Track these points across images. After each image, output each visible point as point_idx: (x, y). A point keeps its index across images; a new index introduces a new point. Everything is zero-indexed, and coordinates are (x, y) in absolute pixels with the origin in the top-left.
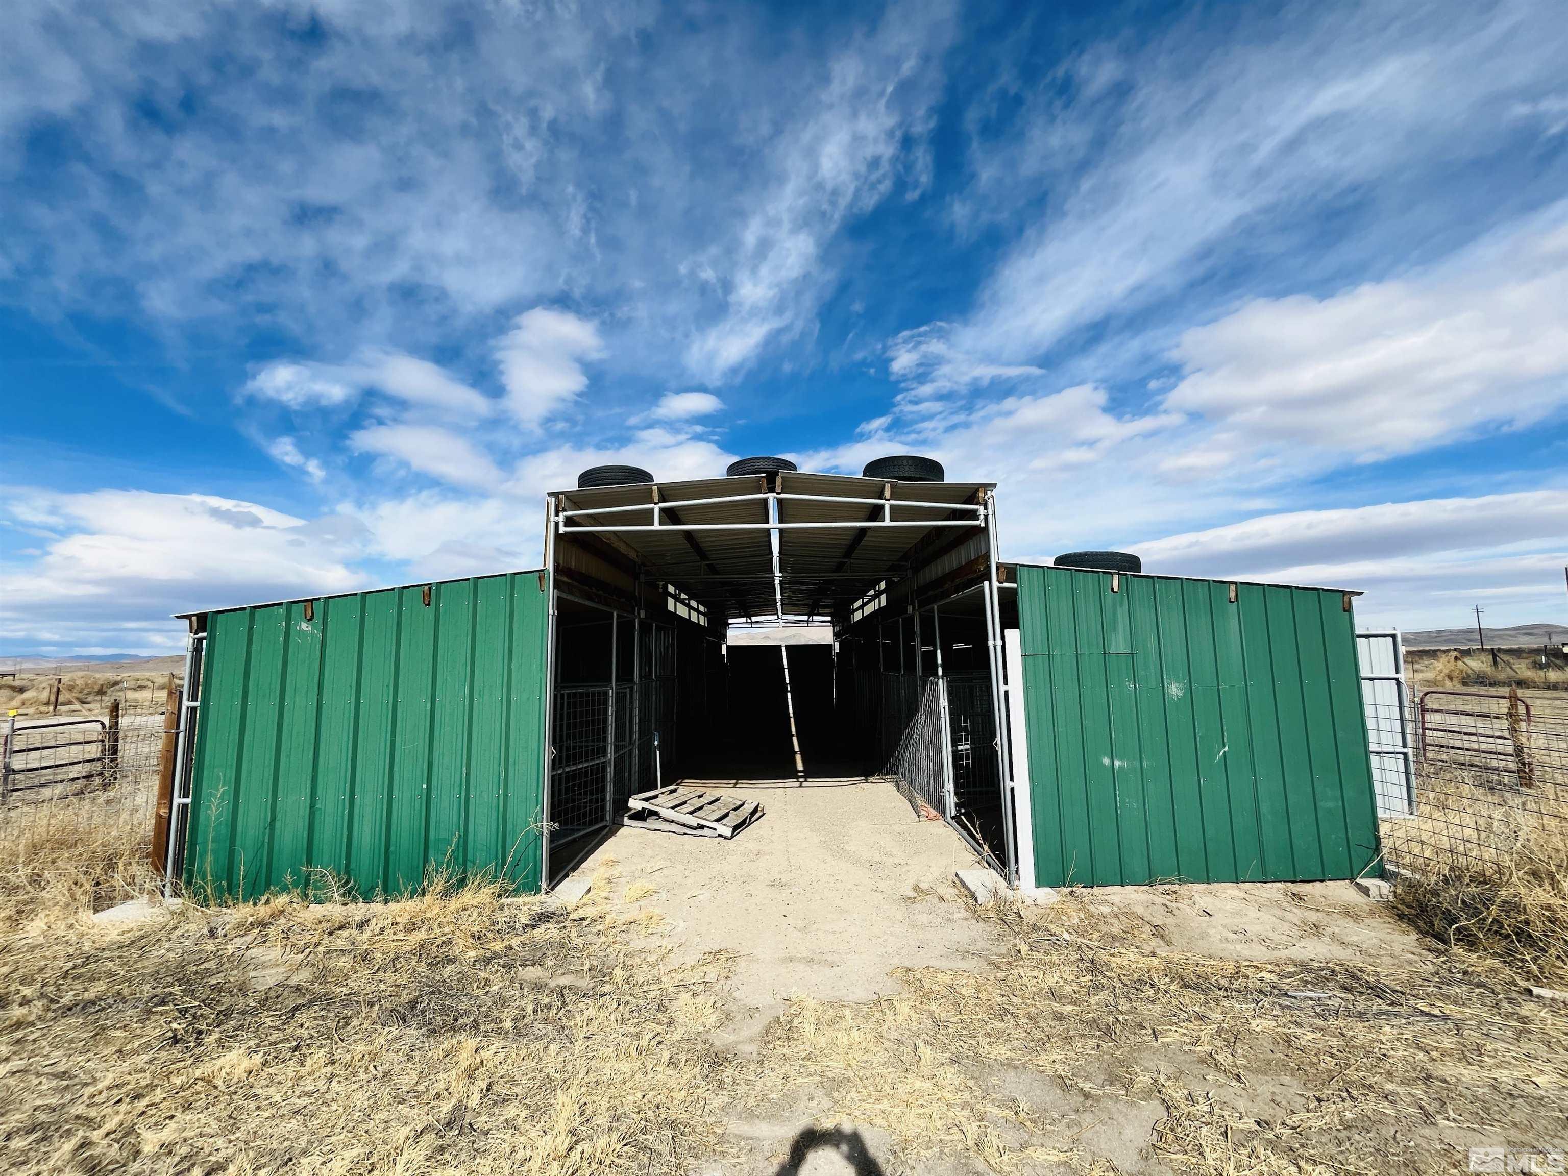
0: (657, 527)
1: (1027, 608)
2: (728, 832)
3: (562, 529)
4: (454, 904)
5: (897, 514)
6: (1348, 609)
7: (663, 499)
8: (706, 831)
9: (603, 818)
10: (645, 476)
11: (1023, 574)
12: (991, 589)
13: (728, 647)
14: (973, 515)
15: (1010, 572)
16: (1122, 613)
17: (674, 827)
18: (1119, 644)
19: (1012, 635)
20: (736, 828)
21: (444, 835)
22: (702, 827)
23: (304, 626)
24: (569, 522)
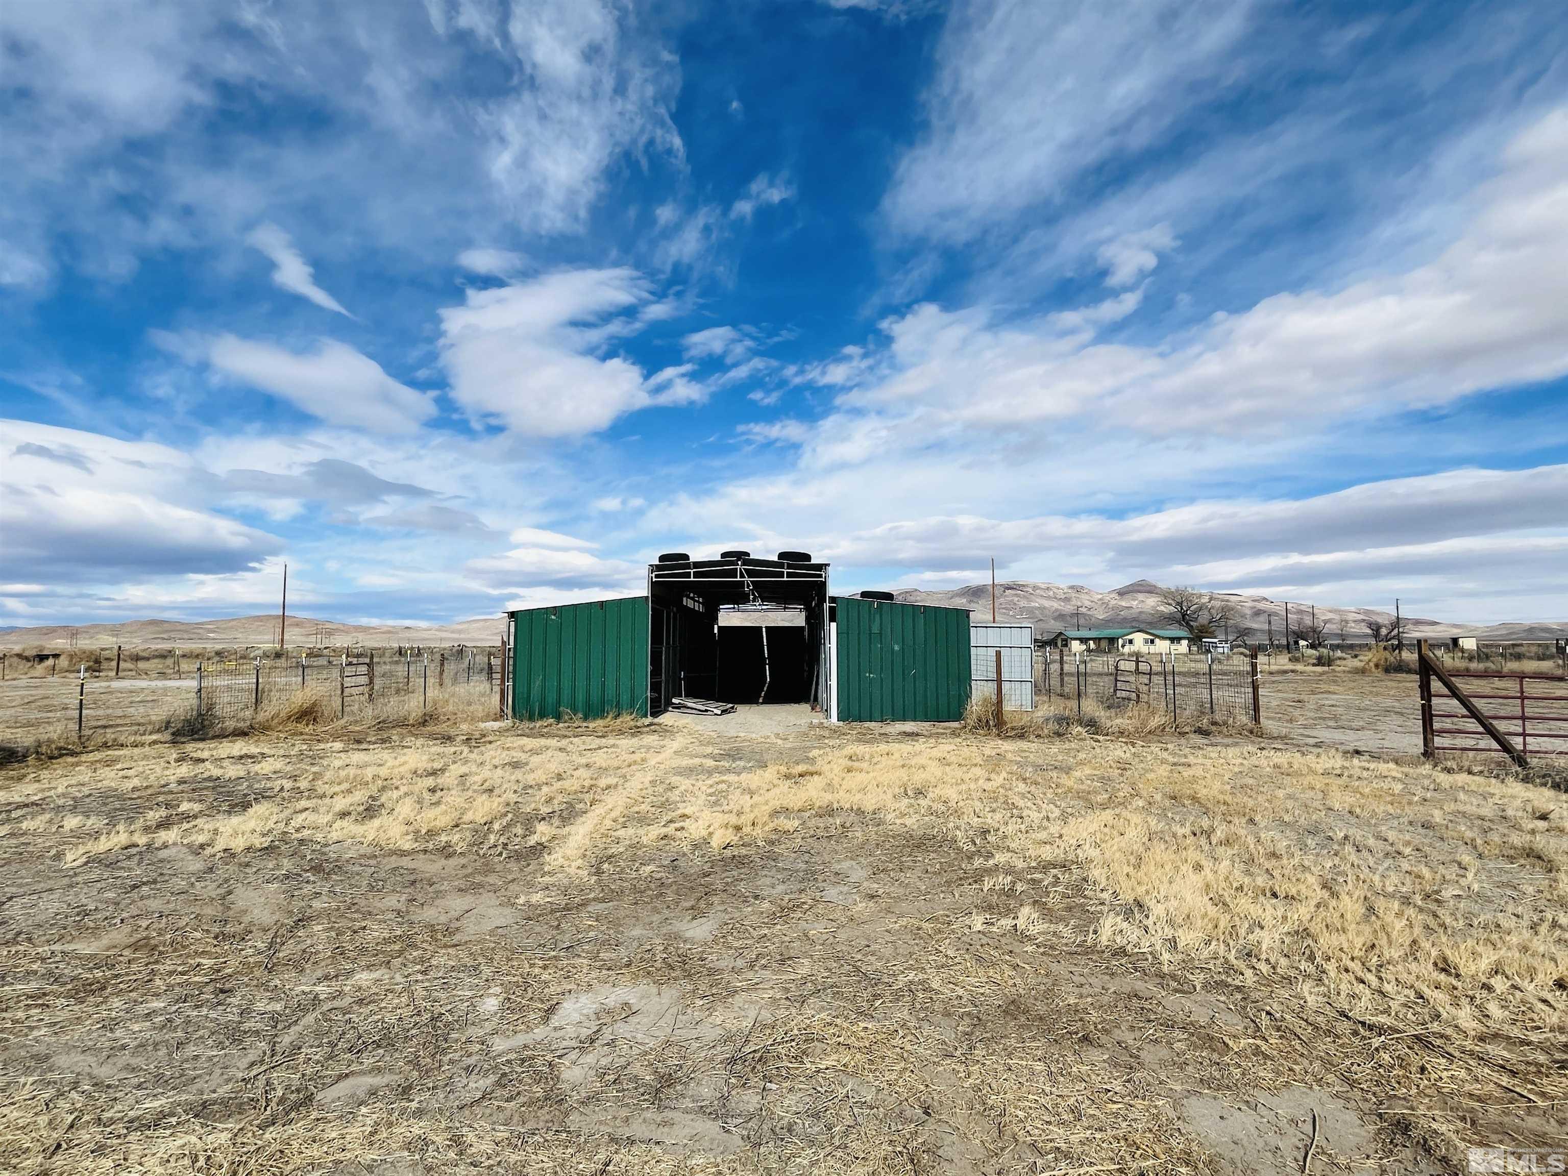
0: (692, 579)
1: (839, 614)
2: (719, 712)
3: (654, 580)
4: (618, 721)
5: (789, 575)
6: (968, 617)
7: (695, 568)
8: (709, 713)
9: (660, 707)
10: (686, 557)
11: (839, 601)
12: (827, 605)
13: (719, 627)
14: (820, 576)
15: (833, 599)
16: (878, 617)
17: (694, 711)
18: (875, 630)
19: (834, 625)
20: (723, 711)
21: (610, 698)
22: (706, 711)
23: (553, 617)
24: (657, 576)
